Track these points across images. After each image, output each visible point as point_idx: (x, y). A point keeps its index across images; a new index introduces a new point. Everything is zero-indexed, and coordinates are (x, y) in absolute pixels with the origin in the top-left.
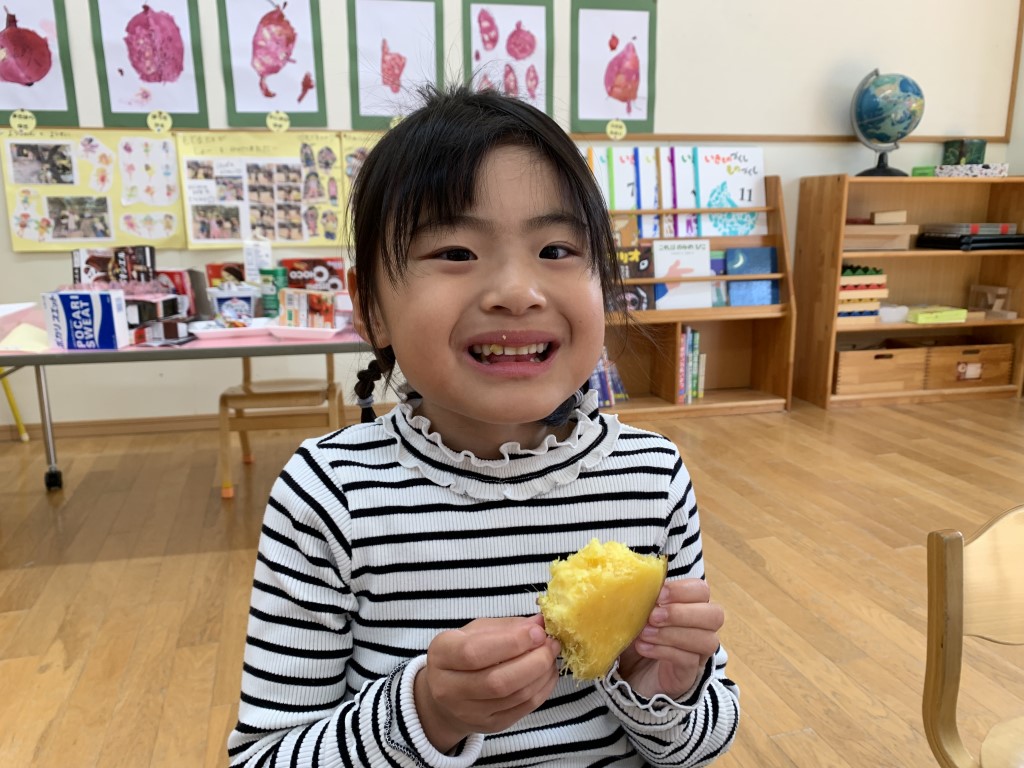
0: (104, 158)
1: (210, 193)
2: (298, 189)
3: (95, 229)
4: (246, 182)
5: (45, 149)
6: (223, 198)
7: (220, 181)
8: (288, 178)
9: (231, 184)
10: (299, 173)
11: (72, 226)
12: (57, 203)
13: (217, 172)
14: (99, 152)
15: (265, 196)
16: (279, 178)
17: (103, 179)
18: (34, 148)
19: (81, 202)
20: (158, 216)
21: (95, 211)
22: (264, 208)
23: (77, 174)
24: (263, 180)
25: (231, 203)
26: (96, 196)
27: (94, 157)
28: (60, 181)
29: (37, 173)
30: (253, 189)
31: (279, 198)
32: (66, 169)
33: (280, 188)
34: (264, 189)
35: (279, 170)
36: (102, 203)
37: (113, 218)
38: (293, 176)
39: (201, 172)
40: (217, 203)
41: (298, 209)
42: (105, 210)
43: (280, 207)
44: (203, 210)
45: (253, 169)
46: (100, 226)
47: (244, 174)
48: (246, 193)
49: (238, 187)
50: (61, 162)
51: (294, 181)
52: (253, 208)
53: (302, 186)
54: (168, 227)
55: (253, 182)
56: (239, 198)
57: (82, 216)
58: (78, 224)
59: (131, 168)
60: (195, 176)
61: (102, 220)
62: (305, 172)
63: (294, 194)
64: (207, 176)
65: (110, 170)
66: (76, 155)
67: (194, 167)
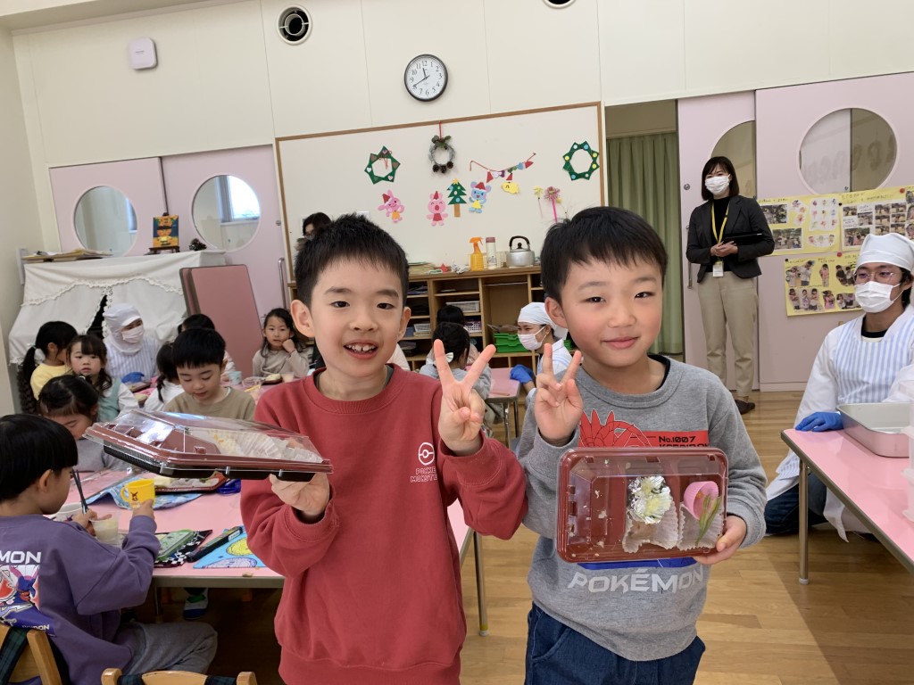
0: (803, 210)
1: (854, 222)
2: (904, 215)
3: (794, 244)
4: (874, 215)
5: (775, 207)
6: (861, 224)
7: (861, 216)
8: (898, 211)
9: (866, 216)
10: (904, 207)
11: (783, 243)
13: (858, 211)
14: (800, 206)
15: (885, 220)
16: (893, 211)
17: (801, 220)
18: (769, 208)
19: (788, 231)
20: (826, 236)
21: (795, 235)
22: (883, 227)
23: (788, 219)
24: (884, 213)
25: (865, 226)
26: (796, 228)
27: (797, 209)
28: (780, 222)
30: (877, 218)
31: (892, 221)
32: (784, 216)
33: (893, 216)
34: (884, 217)
35: (893, 207)
36: (799, 231)
37: (803, 238)
38: (900, 209)
39: (850, 212)
40: (858, 227)
41: (903, 226)
42: (800, 235)
43: (892, 226)
44: (850, 231)
45: (879, 207)
46: (796, 242)
47: (874, 211)
48: (874, 221)
49: (870, 218)
50: (781, 213)
51: (902, 211)
52: (877, 228)
53: (906, 213)
54: (831, 241)
55: (878, 214)
56: (870, 223)
57: (788, 238)
58: (786, 242)
59: (815, 213)
60: (847, 215)
61: (798, 239)
62: (908, 206)
63: (901, 218)
64: (853, 214)
65: (804, 214)
66: (789, 208)
67: (847, 210)
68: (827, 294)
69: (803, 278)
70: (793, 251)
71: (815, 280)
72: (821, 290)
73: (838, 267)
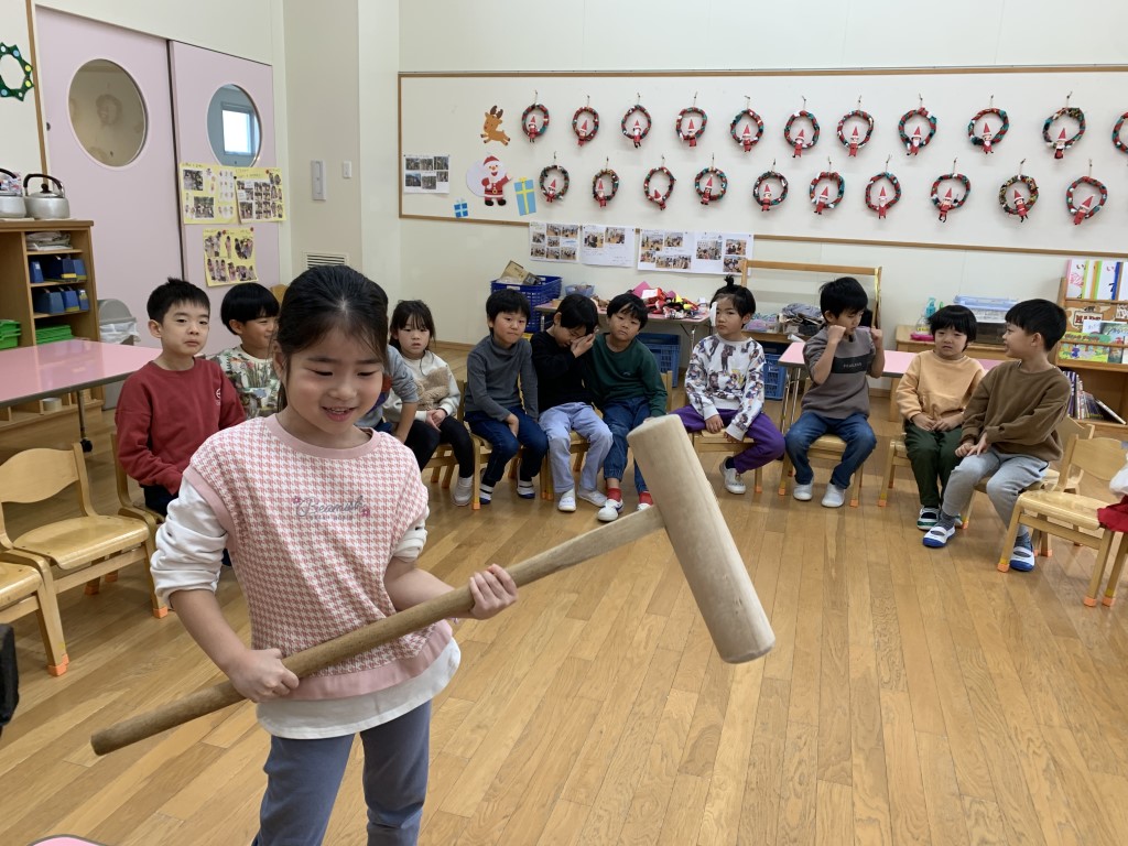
0: (213, 179)
1: (244, 196)
5: (195, 173)
6: (248, 199)
7: (247, 191)
8: (266, 189)
9: (250, 192)
11: (202, 212)
12: (197, 199)
13: (246, 186)
14: (211, 175)
15: (260, 197)
16: (263, 189)
17: (212, 189)
18: (190, 172)
19: (205, 199)
20: (228, 208)
21: (209, 204)
22: (259, 203)
23: (204, 186)
24: (259, 190)
25: (250, 201)
26: (209, 197)
27: (210, 178)
28: (198, 189)
29: (191, 185)
30: (257, 194)
31: (264, 199)
32: (201, 183)
33: (264, 194)
34: (259, 194)
35: (263, 185)
36: (212, 200)
37: (215, 207)
39: (241, 186)
40: (246, 201)
41: (269, 204)
42: (212, 204)
44: (243, 204)
45: (256, 184)
46: (210, 212)
47: (253, 187)
48: (254, 197)
49: (252, 194)
50: (199, 180)
51: (268, 190)
56: (252, 199)
57: (205, 207)
58: (204, 211)
59: (221, 183)
60: (239, 188)
61: (211, 209)
62: (271, 186)
64: (243, 188)
65: (215, 184)
66: (204, 175)
67: (239, 183)
68: (230, 265)
69: (215, 249)
70: (208, 220)
71: (223, 252)
72: (227, 261)
73: (236, 240)
